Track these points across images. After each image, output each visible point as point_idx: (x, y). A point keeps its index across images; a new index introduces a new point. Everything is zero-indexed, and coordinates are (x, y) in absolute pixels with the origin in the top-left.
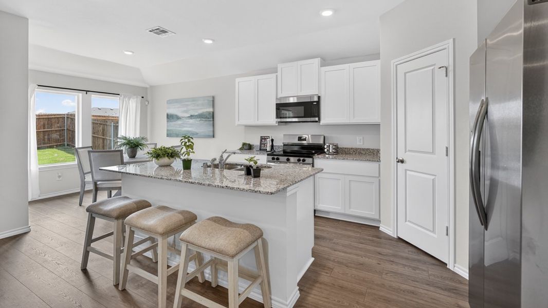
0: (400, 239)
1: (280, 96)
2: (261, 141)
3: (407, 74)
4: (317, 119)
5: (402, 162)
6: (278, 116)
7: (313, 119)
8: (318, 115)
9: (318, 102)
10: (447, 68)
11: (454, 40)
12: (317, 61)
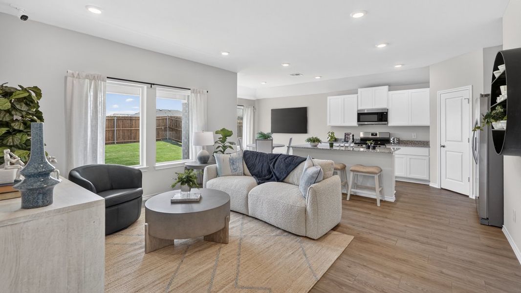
0: (442, 189)
1: (359, 108)
2: (345, 136)
3: (447, 100)
4: (386, 123)
5: (444, 147)
6: (359, 120)
7: (383, 123)
8: (386, 120)
9: (387, 113)
10: (468, 99)
11: (472, 86)
12: (386, 87)
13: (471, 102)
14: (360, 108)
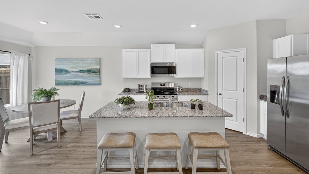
2: (139, 87)
3: (224, 58)
4: (174, 75)
6: (153, 73)
9: (175, 67)
10: (243, 58)
11: (247, 48)
12: (174, 45)
13: (245, 61)
14: (153, 62)
